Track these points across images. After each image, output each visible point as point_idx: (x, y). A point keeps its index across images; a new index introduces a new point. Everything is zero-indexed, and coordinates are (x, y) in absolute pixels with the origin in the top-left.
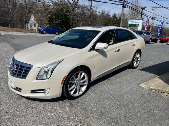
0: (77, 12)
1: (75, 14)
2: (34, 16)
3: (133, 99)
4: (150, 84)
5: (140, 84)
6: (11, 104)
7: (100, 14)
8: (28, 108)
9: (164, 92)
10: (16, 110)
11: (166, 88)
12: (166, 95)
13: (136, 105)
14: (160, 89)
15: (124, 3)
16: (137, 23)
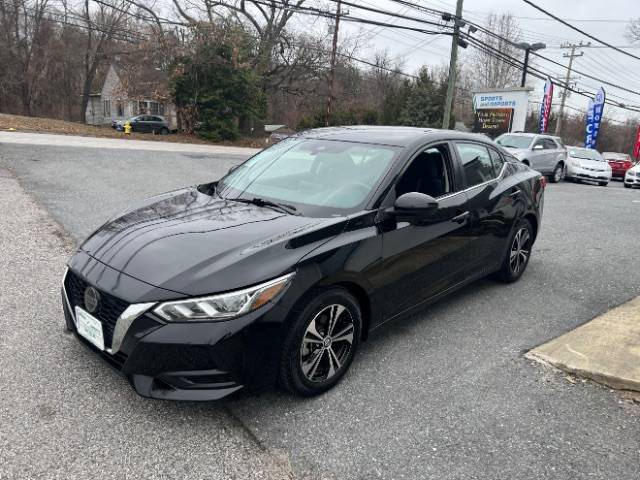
0: (281, 58)
1: (274, 66)
2: (118, 75)
3: (504, 415)
4: (565, 350)
5: (527, 351)
6: (7, 442)
7: (370, 68)
8: (75, 458)
9: (627, 387)
10: (26, 470)
11: (632, 369)
12: (635, 401)
13: (515, 442)
14: (607, 373)
15: (461, 29)
16: (506, 103)
